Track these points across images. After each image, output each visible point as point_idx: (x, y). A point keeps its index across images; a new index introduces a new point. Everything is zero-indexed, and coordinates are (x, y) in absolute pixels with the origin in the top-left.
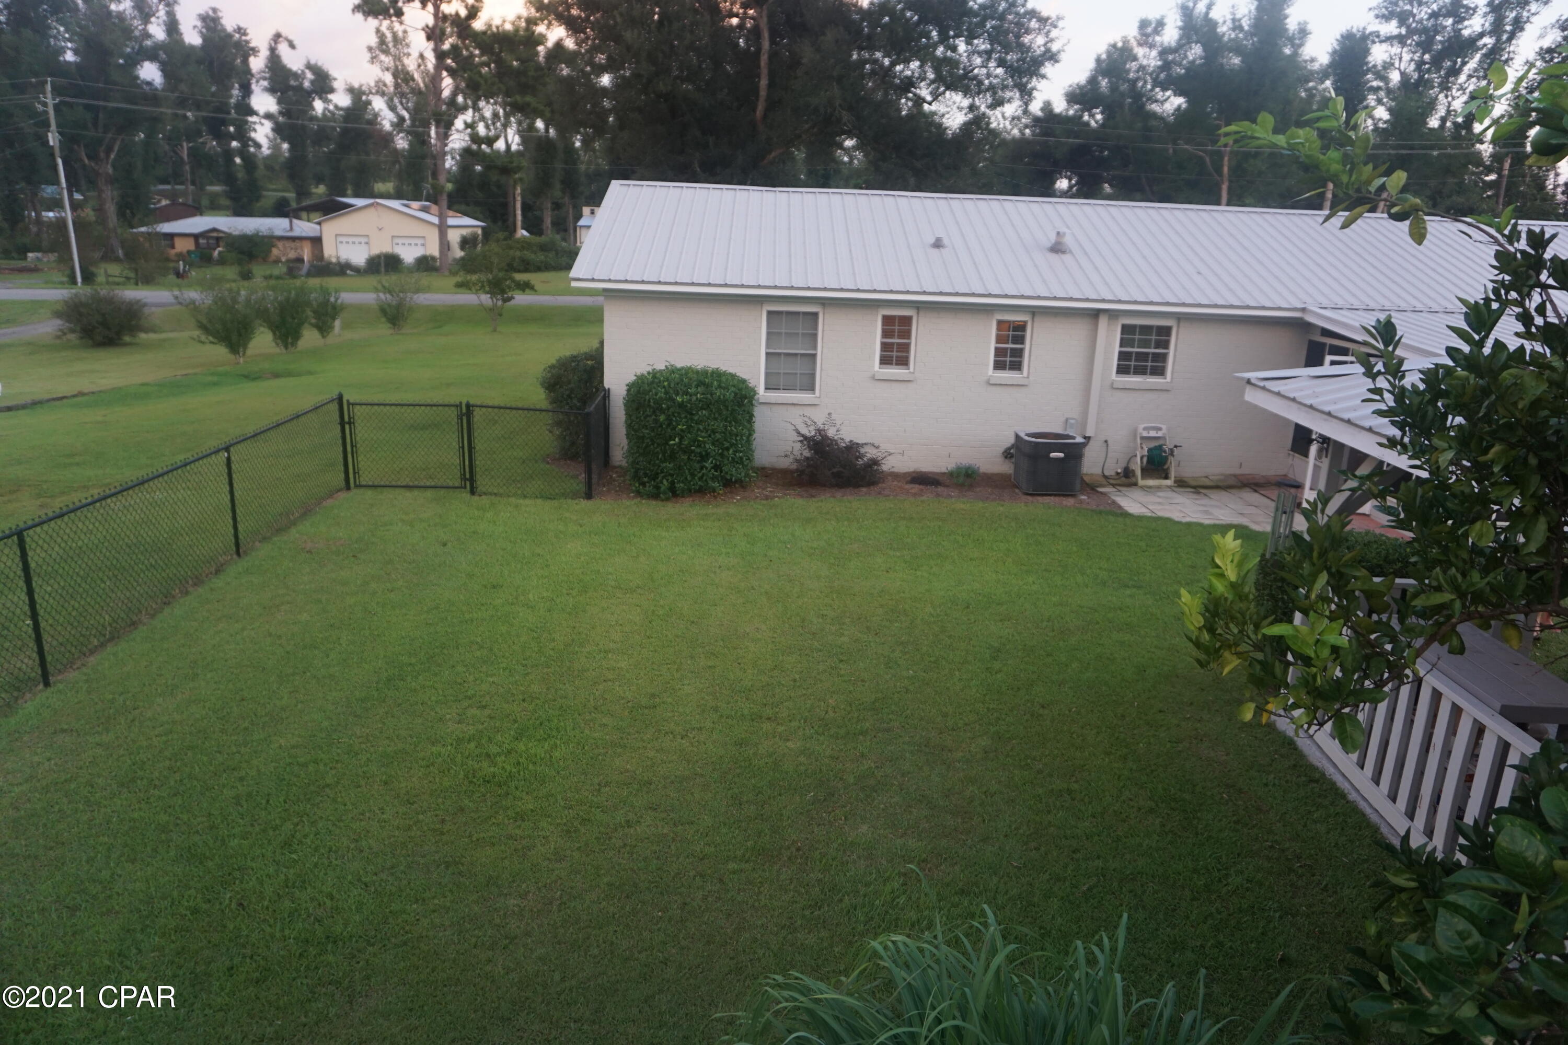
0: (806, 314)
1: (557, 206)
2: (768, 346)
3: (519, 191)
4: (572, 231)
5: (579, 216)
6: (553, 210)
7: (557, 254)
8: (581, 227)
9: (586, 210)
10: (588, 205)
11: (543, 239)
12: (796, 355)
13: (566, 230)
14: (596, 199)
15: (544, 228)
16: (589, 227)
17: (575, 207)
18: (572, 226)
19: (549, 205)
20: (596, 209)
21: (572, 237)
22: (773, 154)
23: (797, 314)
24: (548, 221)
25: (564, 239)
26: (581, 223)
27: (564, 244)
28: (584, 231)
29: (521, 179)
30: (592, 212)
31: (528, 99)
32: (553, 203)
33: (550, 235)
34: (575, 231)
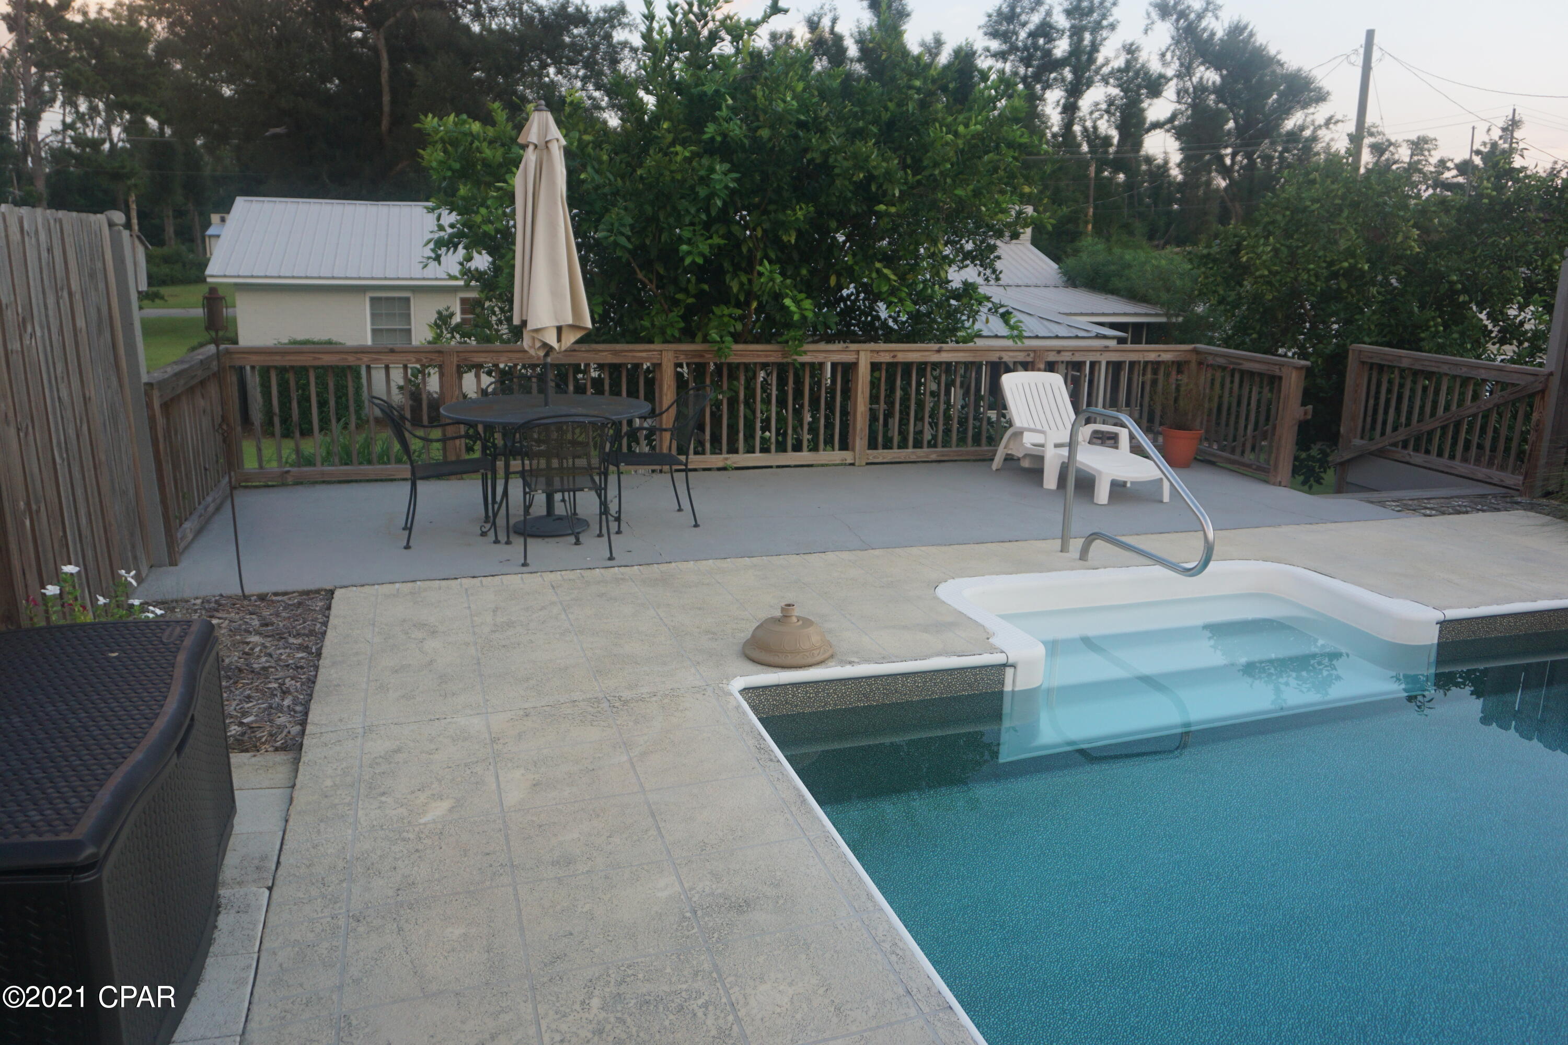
0: (400, 299)
1: (179, 213)
2: (373, 323)
3: (133, 198)
4: (199, 241)
5: (208, 224)
6: (175, 217)
7: (184, 266)
8: (210, 236)
9: (215, 218)
10: (217, 211)
11: (165, 250)
12: (395, 330)
13: (192, 240)
14: (225, 207)
15: (167, 238)
16: (218, 236)
17: (201, 214)
18: (199, 235)
19: (171, 213)
20: (225, 215)
21: (200, 248)
22: (400, 166)
23: (393, 299)
24: (170, 230)
25: (191, 251)
26: (210, 231)
27: (191, 256)
28: (213, 240)
29: (135, 186)
30: (223, 220)
31: (138, 98)
32: (174, 211)
33: (173, 246)
34: (204, 242)
